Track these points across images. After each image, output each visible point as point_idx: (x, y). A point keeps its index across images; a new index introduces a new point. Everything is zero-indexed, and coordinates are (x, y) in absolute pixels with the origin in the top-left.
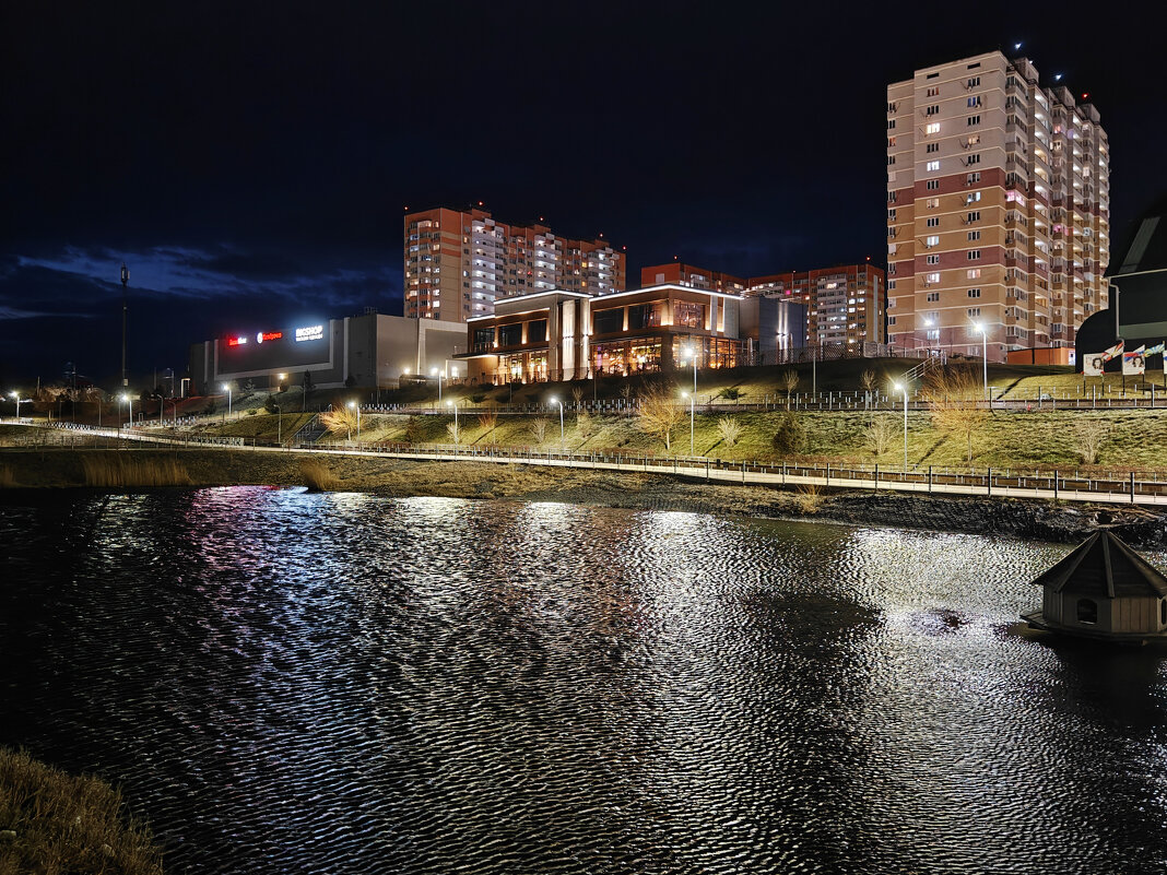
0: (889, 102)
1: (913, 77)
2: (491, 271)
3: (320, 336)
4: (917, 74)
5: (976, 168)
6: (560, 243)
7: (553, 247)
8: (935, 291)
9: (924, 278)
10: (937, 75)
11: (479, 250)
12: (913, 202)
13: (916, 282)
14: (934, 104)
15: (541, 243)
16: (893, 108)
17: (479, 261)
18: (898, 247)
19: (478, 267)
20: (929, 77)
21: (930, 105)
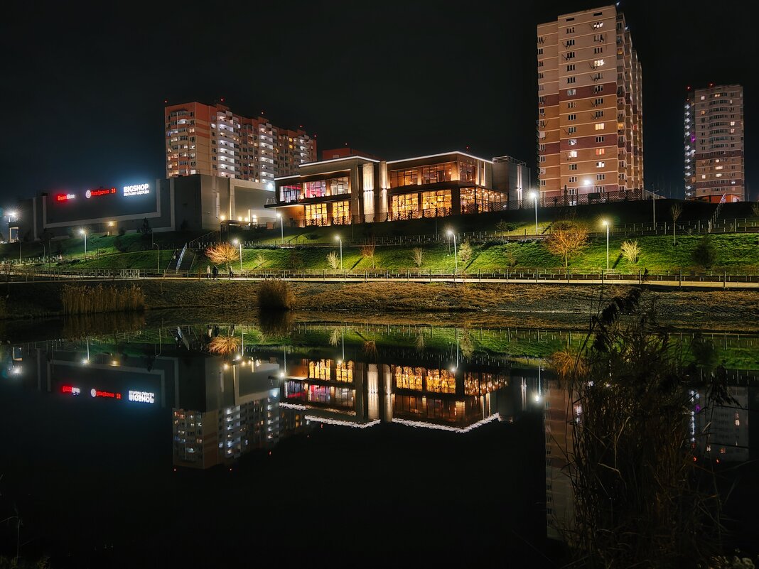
0: (538, 36)
1: (557, 20)
2: (231, 149)
3: (147, 192)
4: (560, 18)
5: (600, 83)
6: (275, 131)
7: (271, 133)
8: (574, 163)
9: (567, 154)
10: (573, 19)
11: (222, 134)
12: (559, 104)
13: (562, 157)
14: (572, 38)
15: (263, 130)
16: (541, 40)
17: (222, 141)
18: (547, 134)
19: (222, 146)
20: (568, 20)
21: (569, 39)
